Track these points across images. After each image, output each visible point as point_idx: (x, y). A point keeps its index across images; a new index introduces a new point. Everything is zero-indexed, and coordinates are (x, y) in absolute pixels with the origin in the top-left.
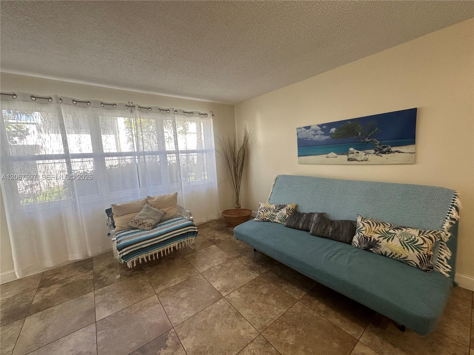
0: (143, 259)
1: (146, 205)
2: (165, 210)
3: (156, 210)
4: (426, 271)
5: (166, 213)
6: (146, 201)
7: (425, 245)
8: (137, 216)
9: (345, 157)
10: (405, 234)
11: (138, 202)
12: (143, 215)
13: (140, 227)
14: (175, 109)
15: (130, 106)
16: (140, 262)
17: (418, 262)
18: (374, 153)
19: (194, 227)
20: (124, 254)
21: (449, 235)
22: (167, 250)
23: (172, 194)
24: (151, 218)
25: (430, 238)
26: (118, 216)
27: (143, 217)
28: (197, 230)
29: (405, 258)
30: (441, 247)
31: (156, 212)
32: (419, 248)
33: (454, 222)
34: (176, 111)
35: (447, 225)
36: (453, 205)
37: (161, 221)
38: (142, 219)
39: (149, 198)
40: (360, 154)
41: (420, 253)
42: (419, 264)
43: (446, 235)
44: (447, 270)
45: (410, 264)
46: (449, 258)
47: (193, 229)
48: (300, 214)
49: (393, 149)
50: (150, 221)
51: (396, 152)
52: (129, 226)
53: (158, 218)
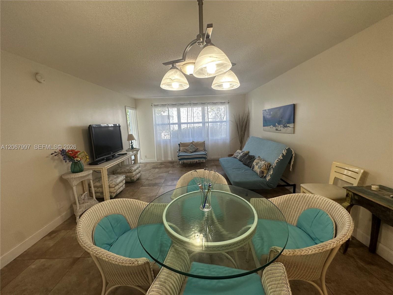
0: (185, 162)
1: (191, 144)
2: (198, 147)
3: (194, 146)
4: (261, 177)
5: (198, 149)
6: (192, 143)
8: (187, 148)
9: (275, 128)
11: (189, 143)
12: (189, 148)
13: (187, 152)
14: (208, 102)
15: (190, 104)
16: (184, 163)
19: (206, 156)
20: (179, 158)
22: (193, 161)
23: (202, 141)
24: (191, 149)
26: (181, 147)
27: (189, 149)
28: (207, 157)
29: (258, 172)
30: (271, 170)
31: (194, 147)
34: (209, 103)
35: (276, 161)
36: (282, 153)
37: (195, 151)
38: (188, 149)
39: (193, 142)
40: (279, 127)
41: (261, 170)
43: (274, 165)
46: (271, 174)
47: (205, 156)
50: (190, 150)
52: (184, 151)
53: (194, 150)
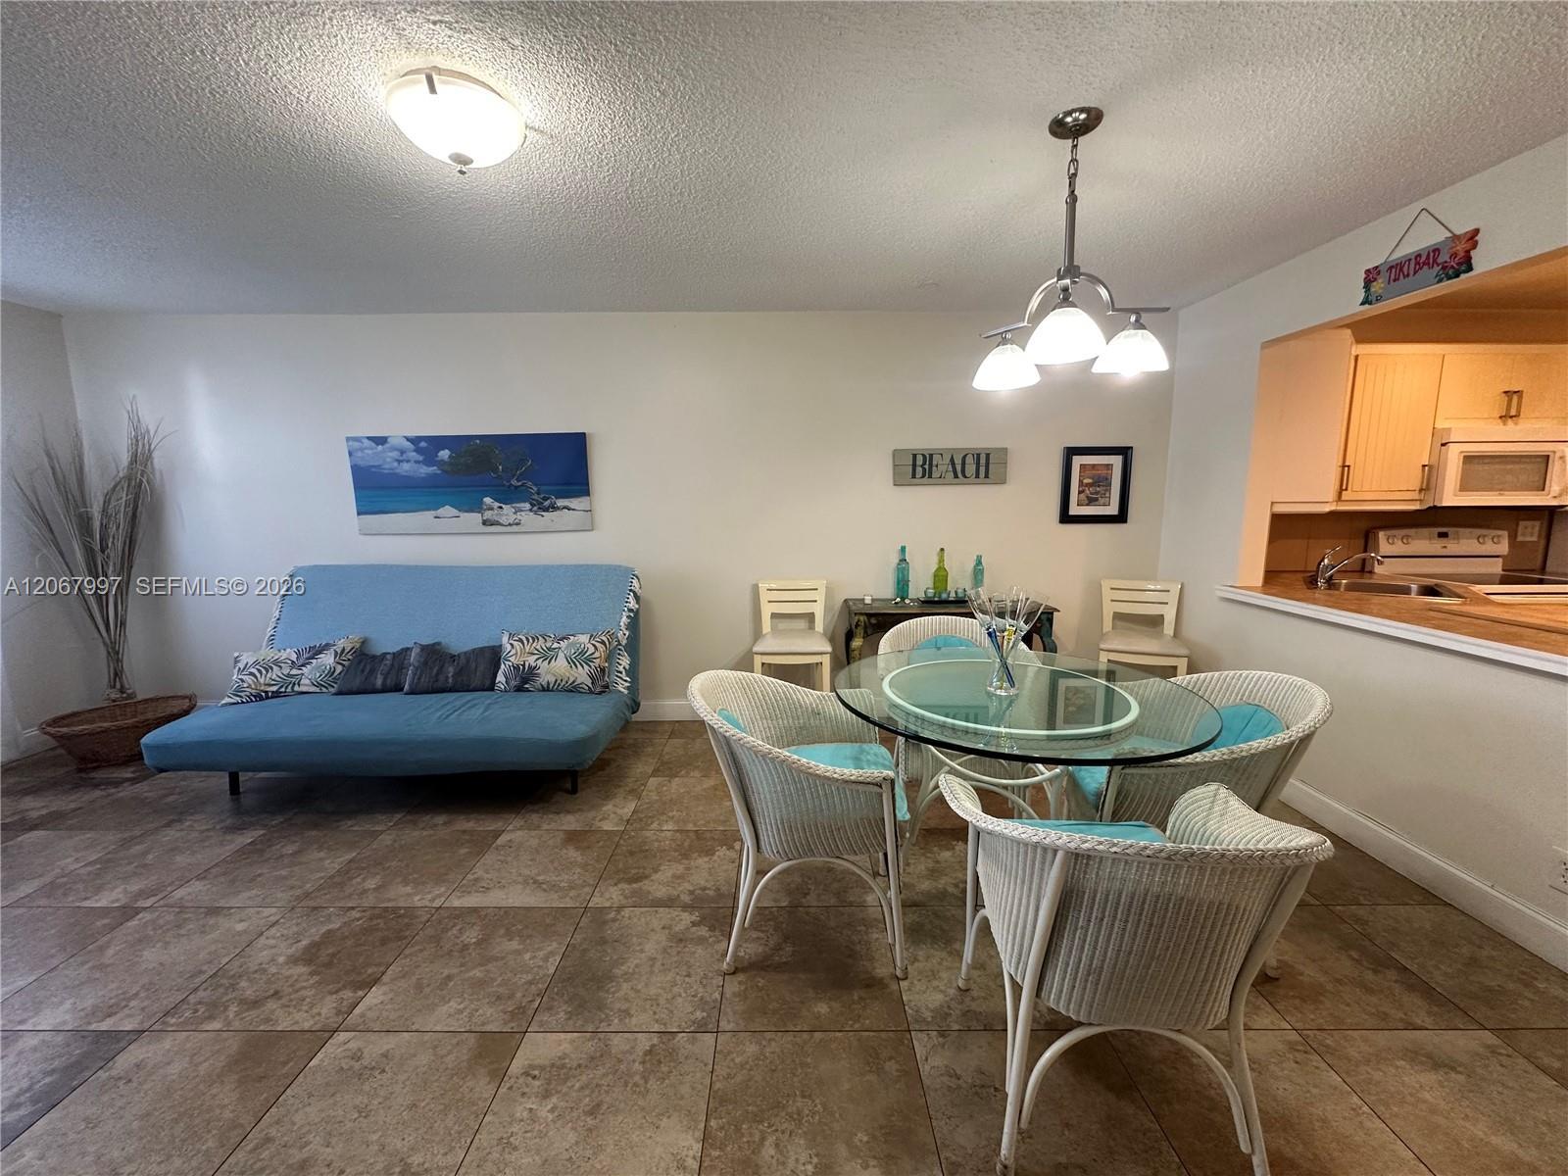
4: (600, 693)
7: (597, 655)
9: (476, 517)
10: (573, 644)
17: (589, 682)
18: (531, 510)
21: (627, 633)
25: (603, 642)
29: (574, 682)
30: (619, 654)
32: (589, 660)
33: (632, 615)
35: (624, 620)
36: (631, 590)
40: (505, 511)
41: (590, 667)
42: (590, 686)
43: (623, 635)
44: (627, 684)
45: (581, 690)
46: (627, 667)
48: (374, 657)
49: (560, 503)
51: (565, 508)
